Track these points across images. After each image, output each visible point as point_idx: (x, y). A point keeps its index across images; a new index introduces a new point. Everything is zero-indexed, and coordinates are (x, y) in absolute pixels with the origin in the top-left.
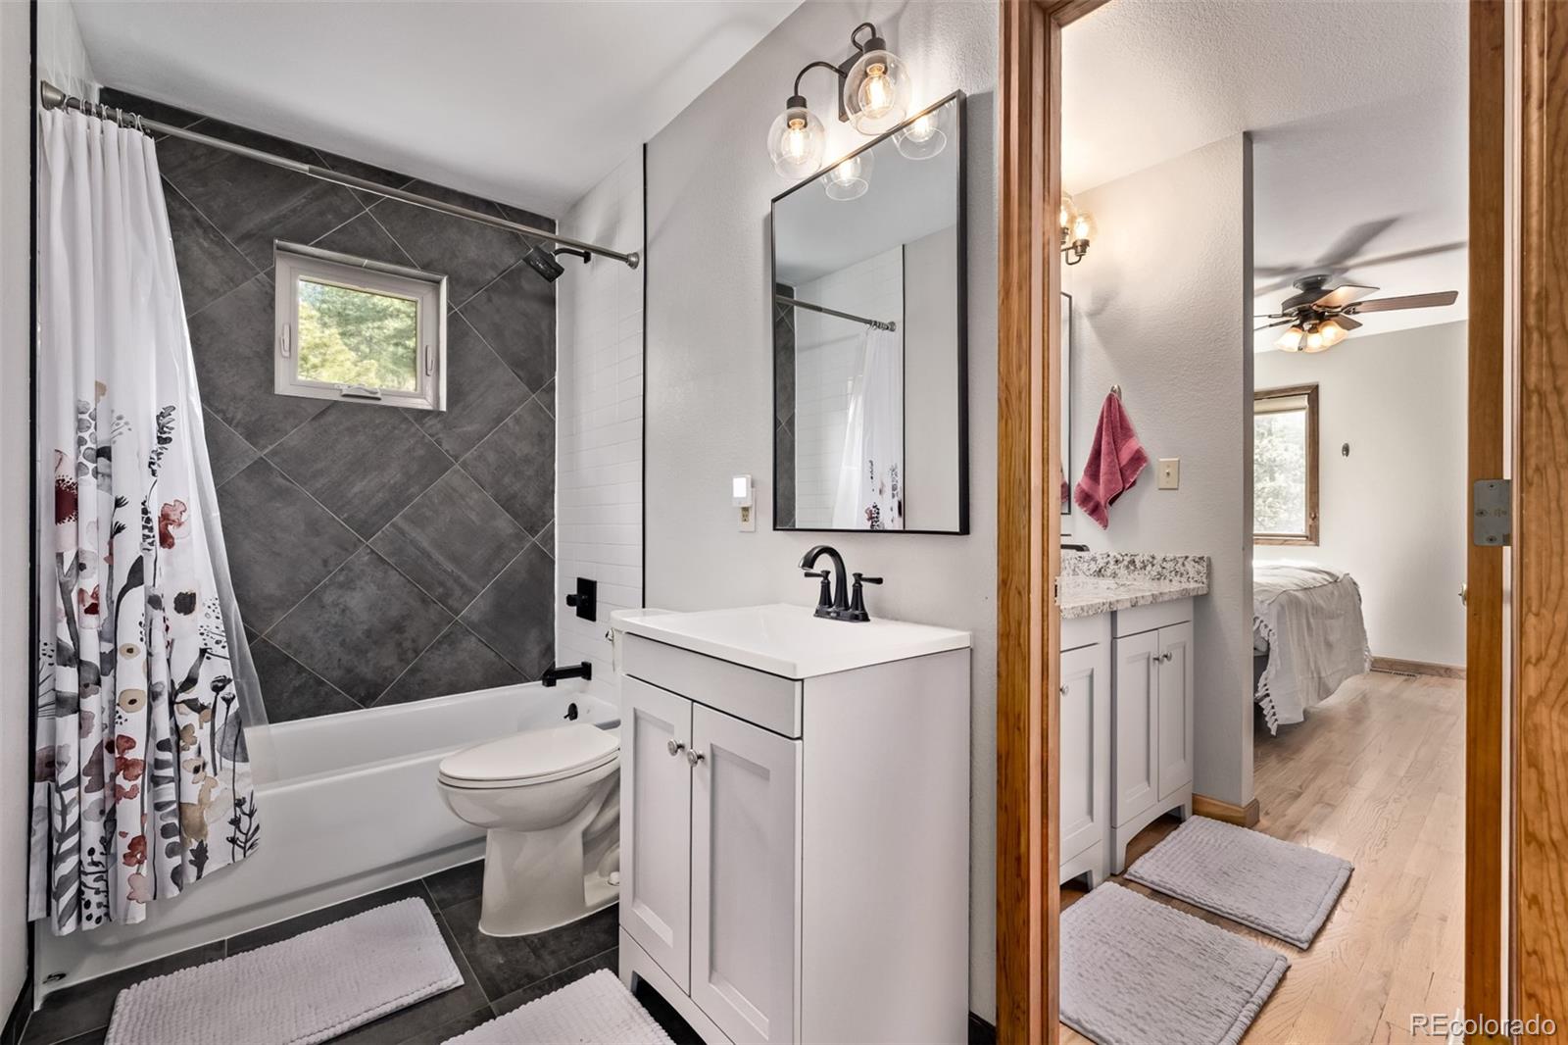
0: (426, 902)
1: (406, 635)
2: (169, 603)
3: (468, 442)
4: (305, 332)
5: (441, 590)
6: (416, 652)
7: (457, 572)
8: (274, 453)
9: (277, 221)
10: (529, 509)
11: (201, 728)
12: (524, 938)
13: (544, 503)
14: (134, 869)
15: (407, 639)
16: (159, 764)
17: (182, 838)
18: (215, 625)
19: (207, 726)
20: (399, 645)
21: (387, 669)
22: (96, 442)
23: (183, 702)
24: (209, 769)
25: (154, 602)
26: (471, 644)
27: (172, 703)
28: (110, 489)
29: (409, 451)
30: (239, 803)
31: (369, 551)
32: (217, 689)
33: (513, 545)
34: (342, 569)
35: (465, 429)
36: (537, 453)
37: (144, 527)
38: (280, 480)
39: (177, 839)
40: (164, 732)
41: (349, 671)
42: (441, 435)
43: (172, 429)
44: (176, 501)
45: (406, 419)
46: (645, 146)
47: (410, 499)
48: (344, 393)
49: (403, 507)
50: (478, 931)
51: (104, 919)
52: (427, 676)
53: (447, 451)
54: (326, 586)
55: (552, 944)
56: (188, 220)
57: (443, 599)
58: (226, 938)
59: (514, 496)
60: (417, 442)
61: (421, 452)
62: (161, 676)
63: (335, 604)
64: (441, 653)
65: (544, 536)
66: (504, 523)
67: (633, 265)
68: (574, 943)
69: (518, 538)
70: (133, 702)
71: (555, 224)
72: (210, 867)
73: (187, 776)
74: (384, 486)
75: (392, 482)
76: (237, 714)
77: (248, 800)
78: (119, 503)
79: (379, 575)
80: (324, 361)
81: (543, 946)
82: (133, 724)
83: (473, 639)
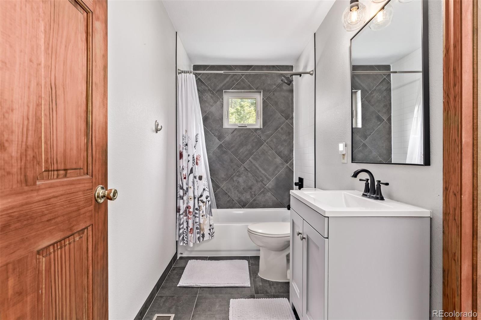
0: (248, 262)
1: (252, 190)
2: (197, 178)
3: (268, 136)
4: (246, 110)
5: (261, 178)
6: (255, 195)
7: (266, 174)
8: (223, 142)
9: (224, 85)
10: (285, 155)
11: (203, 207)
12: (268, 281)
13: (290, 153)
14: (191, 235)
15: (253, 191)
16: (196, 213)
17: (200, 231)
18: (206, 183)
19: (205, 206)
20: (251, 193)
21: (248, 199)
22: (185, 143)
23: (200, 200)
24: (205, 216)
25: (195, 177)
26: (269, 194)
27: (198, 200)
28: (187, 153)
29: (253, 140)
30: (211, 226)
31: (244, 167)
32: (207, 198)
33: (281, 166)
34: (238, 172)
35: (267, 133)
36: (288, 138)
37: (193, 161)
38: (225, 149)
39: (199, 231)
40: (197, 206)
41: (239, 198)
42: (261, 135)
43: (198, 139)
44: (199, 155)
45: (252, 131)
46: (315, 34)
47: (253, 153)
48: (239, 126)
49: (252, 155)
50: (258, 274)
51: (187, 244)
52: (257, 202)
53: (262, 139)
54: (234, 176)
55: (275, 286)
56: (207, 90)
57: (262, 181)
58: (208, 256)
59: (281, 152)
60: (255, 138)
61: (256, 140)
62: (196, 194)
63: (236, 181)
64: (261, 196)
65: (290, 164)
66: (278, 160)
67: (312, 74)
68: (281, 288)
69: (282, 164)
70: (191, 199)
71: (293, 67)
72: (205, 239)
73: (201, 217)
74: (247, 150)
75: (249, 149)
76: (210, 204)
77: (212, 225)
78: (189, 156)
79: (246, 173)
80: (250, 116)
81: (273, 285)
82: (191, 204)
83: (270, 193)
